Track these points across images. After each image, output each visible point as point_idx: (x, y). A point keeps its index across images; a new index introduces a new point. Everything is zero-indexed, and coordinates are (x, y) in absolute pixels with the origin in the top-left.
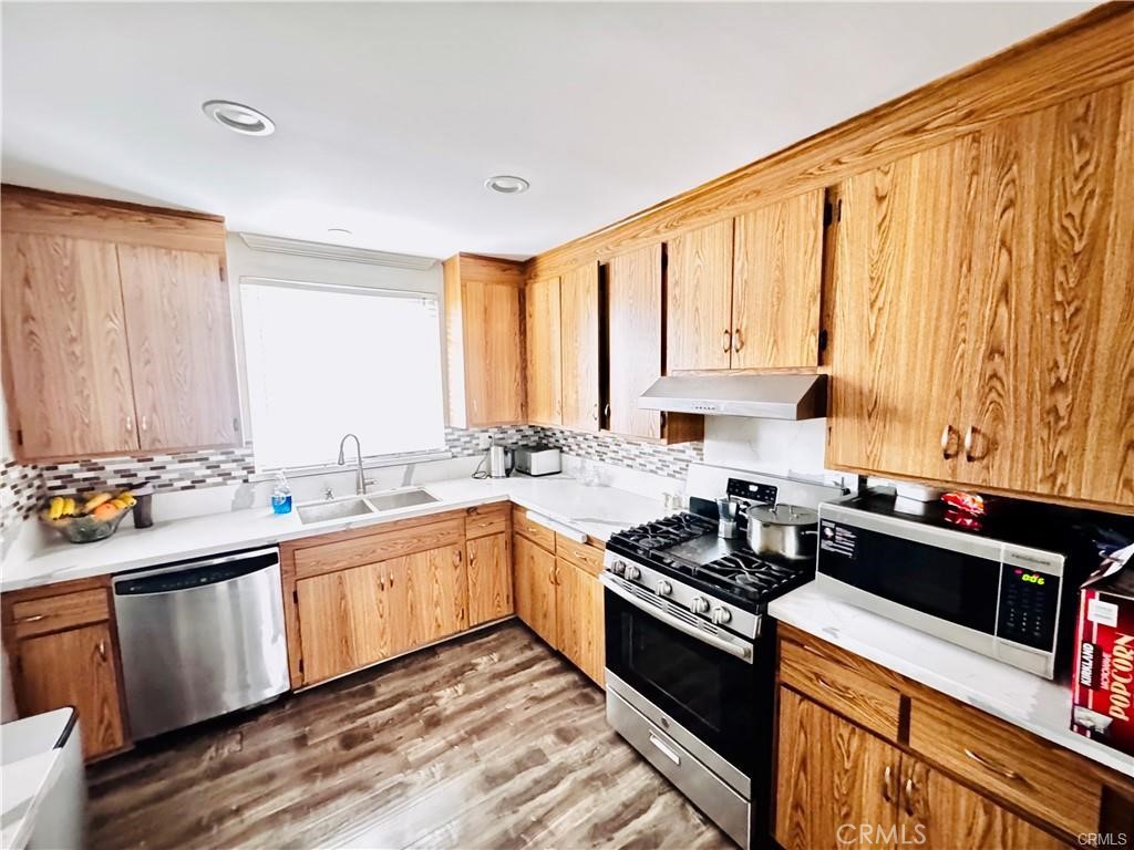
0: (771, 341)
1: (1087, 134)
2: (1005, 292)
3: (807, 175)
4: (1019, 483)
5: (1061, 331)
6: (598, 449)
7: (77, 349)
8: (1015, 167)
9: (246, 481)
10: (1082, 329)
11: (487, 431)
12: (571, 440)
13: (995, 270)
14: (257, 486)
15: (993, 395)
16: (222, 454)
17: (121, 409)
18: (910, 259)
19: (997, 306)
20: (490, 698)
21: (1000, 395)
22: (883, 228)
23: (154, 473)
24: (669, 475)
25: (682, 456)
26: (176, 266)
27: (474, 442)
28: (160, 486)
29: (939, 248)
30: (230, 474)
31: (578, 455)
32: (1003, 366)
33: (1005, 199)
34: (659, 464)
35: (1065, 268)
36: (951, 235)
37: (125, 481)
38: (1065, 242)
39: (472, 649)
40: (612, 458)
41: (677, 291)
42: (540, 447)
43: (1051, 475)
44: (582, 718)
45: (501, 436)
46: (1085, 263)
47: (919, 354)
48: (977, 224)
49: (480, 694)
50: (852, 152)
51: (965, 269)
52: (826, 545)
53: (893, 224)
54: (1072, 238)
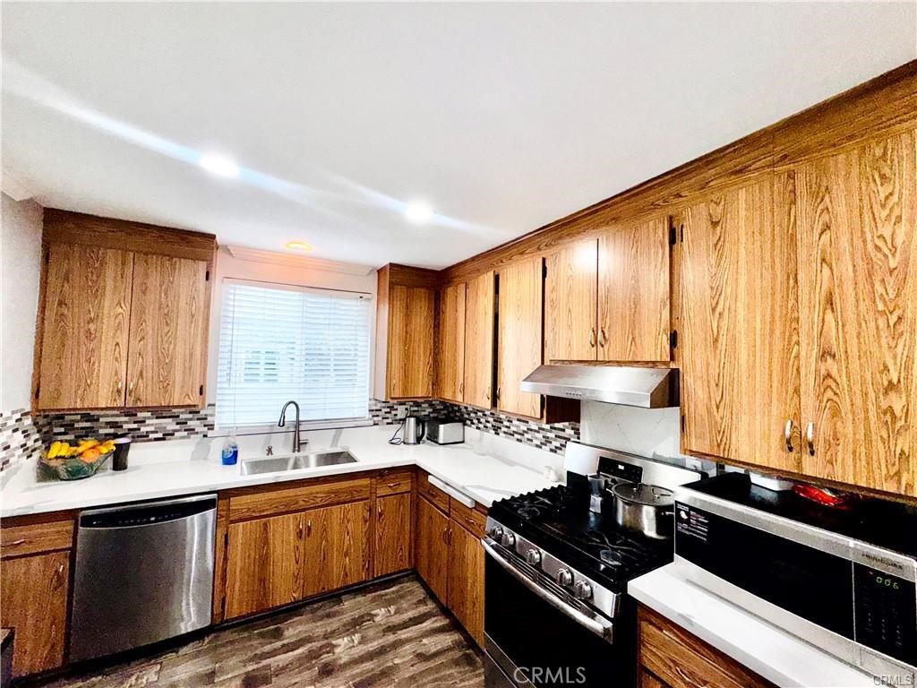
0: (630, 338)
1: (886, 171)
2: (830, 301)
3: (654, 206)
4: (864, 480)
5: (886, 337)
6: (494, 423)
7: (92, 327)
8: (827, 199)
9: (205, 436)
10: (906, 335)
11: (404, 404)
12: (473, 415)
13: (819, 282)
14: (214, 441)
15: (829, 394)
16: (190, 413)
17: (116, 374)
18: (743, 271)
19: (824, 314)
20: (382, 651)
21: (836, 394)
22: (718, 247)
23: (135, 426)
24: (551, 450)
25: (561, 434)
26: (175, 269)
27: (393, 412)
28: (138, 437)
29: (768, 263)
30: (194, 430)
31: (478, 428)
32: (836, 366)
33: (821, 223)
34: (543, 441)
35: (883, 281)
36: (777, 252)
37: (112, 431)
38: (880, 260)
39: (373, 600)
40: (505, 433)
41: (554, 295)
42: (448, 419)
43: (896, 474)
44: (462, 681)
45: (416, 409)
46: (900, 277)
47: (758, 354)
48: (799, 244)
49: (373, 646)
50: (690, 187)
51: (792, 281)
52: (682, 527)
53: (727, 244)
54: (886, 256)
